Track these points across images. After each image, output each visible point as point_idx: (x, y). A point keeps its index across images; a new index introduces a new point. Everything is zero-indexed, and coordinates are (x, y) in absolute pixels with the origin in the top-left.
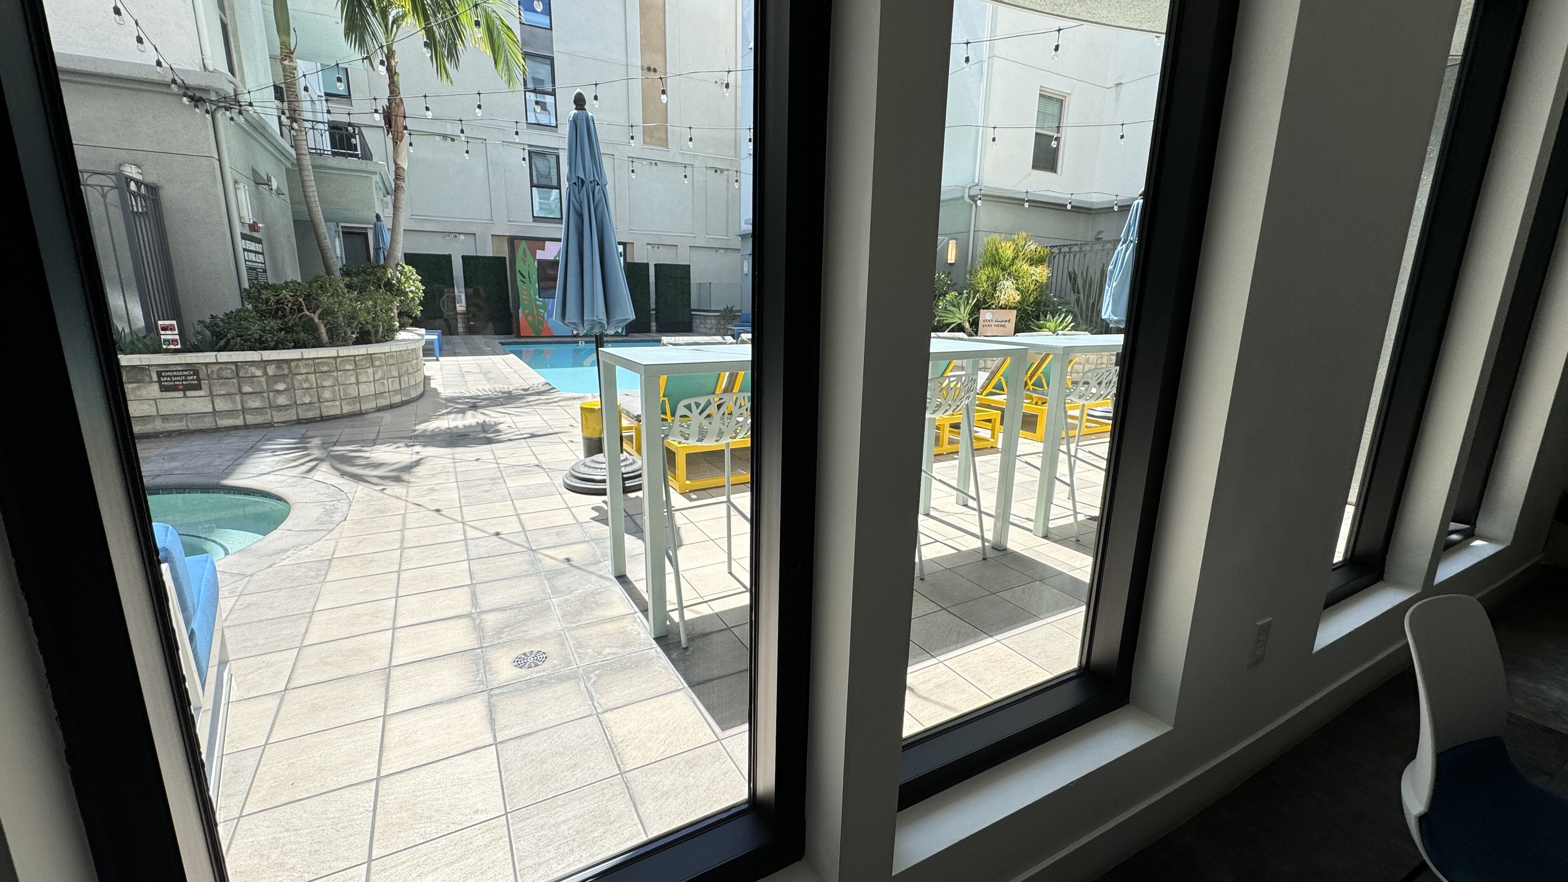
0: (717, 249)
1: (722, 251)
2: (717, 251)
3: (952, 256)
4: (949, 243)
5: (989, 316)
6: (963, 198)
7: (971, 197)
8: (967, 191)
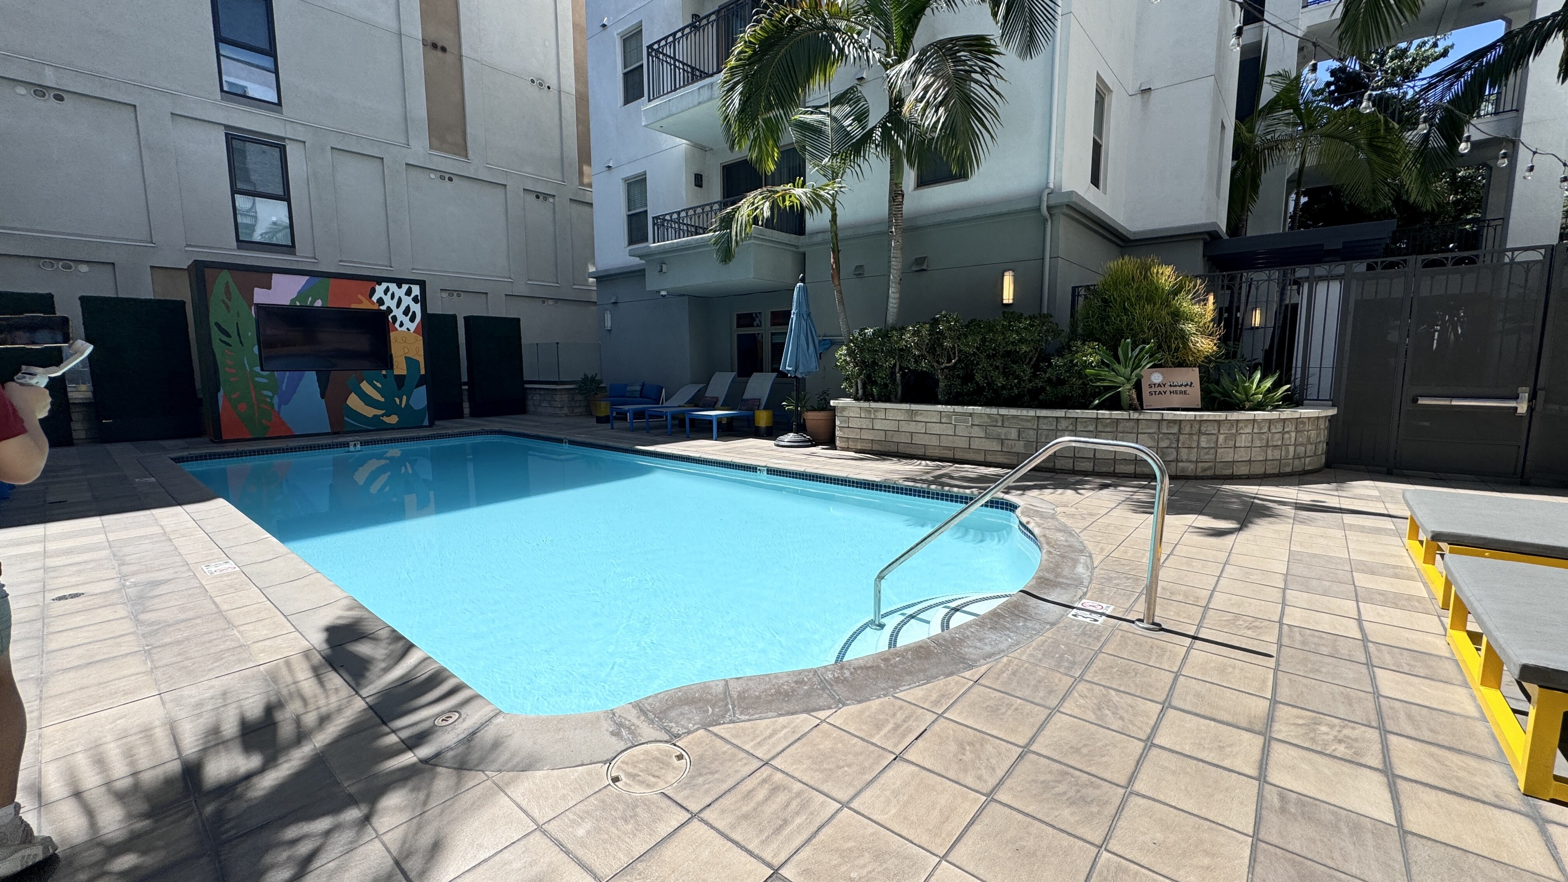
0: (544, 300)
1: (551, 302)
2: (543, 302)
3: (1008, 296)
4: (1003, 276)
5: (1157, 377)
6: (1038, 209)
7: (1049, 208)
8: (1045, 198)
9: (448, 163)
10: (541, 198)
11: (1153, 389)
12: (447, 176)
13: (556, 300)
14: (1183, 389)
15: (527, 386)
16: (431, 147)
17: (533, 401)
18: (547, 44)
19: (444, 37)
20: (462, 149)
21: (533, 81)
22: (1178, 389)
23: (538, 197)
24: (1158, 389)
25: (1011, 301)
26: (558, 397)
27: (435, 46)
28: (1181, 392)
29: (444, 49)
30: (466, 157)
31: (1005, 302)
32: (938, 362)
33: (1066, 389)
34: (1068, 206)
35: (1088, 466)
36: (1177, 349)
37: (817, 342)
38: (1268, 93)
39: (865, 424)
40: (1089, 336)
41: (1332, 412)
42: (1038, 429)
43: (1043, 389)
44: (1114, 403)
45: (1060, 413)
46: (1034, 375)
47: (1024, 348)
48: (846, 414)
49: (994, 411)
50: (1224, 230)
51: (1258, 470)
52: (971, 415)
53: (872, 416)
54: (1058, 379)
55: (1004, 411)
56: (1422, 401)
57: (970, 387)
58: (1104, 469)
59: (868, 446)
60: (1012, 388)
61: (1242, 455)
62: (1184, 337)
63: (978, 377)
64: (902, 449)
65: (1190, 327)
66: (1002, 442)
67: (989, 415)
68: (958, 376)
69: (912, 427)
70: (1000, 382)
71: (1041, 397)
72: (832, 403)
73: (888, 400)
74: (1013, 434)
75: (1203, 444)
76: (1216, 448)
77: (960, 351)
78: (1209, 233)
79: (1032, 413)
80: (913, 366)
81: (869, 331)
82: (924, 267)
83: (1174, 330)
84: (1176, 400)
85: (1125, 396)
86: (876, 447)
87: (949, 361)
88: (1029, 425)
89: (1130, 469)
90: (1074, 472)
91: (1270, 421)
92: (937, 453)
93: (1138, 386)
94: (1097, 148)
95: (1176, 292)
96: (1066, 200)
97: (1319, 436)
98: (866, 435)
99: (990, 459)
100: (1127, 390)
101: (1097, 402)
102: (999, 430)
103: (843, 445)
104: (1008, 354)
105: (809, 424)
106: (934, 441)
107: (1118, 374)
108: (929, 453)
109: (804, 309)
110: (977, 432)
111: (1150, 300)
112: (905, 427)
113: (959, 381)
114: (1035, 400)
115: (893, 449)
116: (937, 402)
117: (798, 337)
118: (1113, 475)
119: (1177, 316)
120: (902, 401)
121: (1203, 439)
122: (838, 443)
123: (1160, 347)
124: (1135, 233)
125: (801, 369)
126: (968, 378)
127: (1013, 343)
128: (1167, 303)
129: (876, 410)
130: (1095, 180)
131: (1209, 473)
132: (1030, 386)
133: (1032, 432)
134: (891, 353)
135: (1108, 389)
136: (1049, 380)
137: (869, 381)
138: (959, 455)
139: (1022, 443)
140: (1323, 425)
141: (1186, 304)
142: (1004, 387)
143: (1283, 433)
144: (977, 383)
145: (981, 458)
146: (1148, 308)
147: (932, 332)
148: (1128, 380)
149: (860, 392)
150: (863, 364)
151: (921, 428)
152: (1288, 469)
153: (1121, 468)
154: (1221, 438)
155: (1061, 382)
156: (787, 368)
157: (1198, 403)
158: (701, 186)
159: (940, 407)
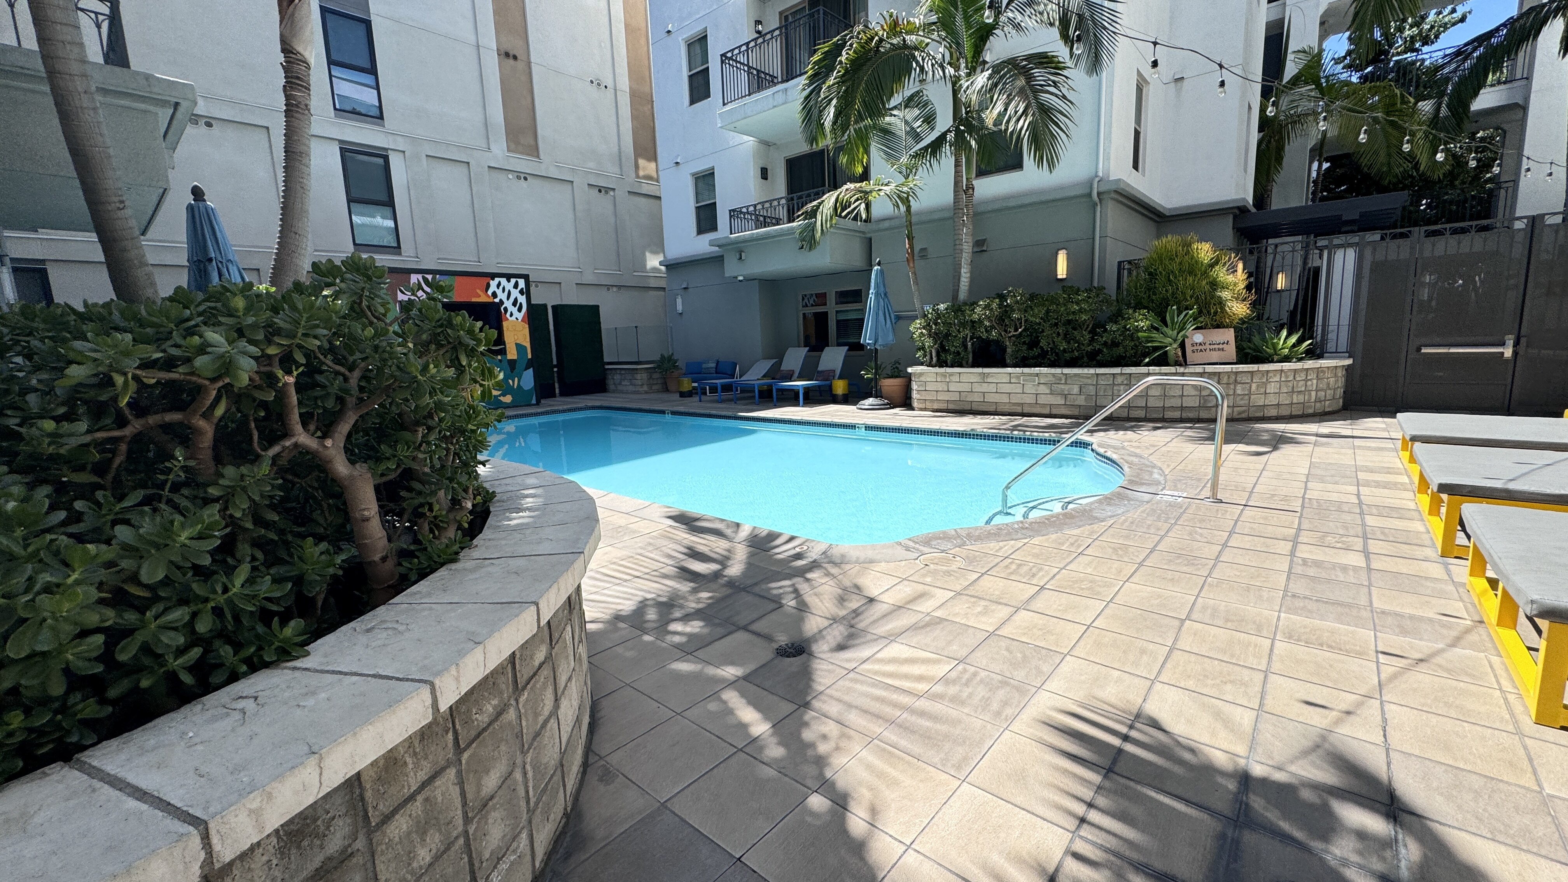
0: (609, 287)
2: (608, 289)
3: (1062, 270)
4: (1057, 254)
5: (1198, 337)
6: (1090, 195)
7: (1099, 194)
8: (1095, 185)
9: (523, 164)
10: (603, 192)
11: (1195, 348)
12: (522, 176)
13: (620, 287)
14: (1221, 346)
15: (607, 367)
16: (509, 150)
17: (612, 381)
18: (603, 45)
19: (514, 45)
20: (534, 151)
21: (592, 82)
22: (1216, 346)
23: (600, 191)
24: (1200, 348)
25: (1065, 276)
26: (638, 376)
27: (507, 55)
28: (1219, 349)
29: (515, 58)
30: (538, 157)
31: (1059, 277)
32: (1006, 331)
33: (1120, 350)
34: (1116, 191)
35: (1141, 414)
36: (1216, 313)
37: (893, 317)
38: (1291, 69)
39: (941, 387)
40: (1138, 306)
41: (1349, 362)
42: (1097, 384)
43: (1100, 351)
44: (1162, 361)
45: (1117, 370)
46: (1092, 340)
47: (1084, 317)
48: (922, 379)
49: (1058, 371)
50: (1251, 203)
51: (1285, 412)
52: (1037, 375)
53: (948, 380)
54: (1113, 342)
55: (1066, 371)
56: (1424, 350)
57: (1036, 351)
58: (1155, 416)
59: (944, 406)
60: (1073, 351)
61: (1272, 400)
62: (1221, 303)
63: (1043, 343)
64: (975, 407)
65: (1225, 294)
66: (1065, 396)
67: (1053, 375)
68: (1024, 343)
69: (985, 388)
70: (1063, 346)
71: (1098, 358)
72: (910, 370)
73: (961, 366)
74: (1076, 390)
75: (1239, 392)
76: (1250, 394)
77: (1026, 321)
78: (1238, 208)
79: (1092, 371)
80: (984, 336)
81: (942, 307)
82: (985, 248)
83: (1213, 297)
84: (1215, 356)
85: (1171, 354)
86: (951, 407)
87: (1016, 330)
88: (1089, 381)
89: (1177, 414)
90: (1129, 419)
91: (1295, 371)
92: (1007, 409)
93: (1182, 346)
94: (1137, 134)
95: (1212, 266)
96: (1114, 187)
97: (1337, 383)
98: (941, 397)
99: (1054, 412)
100: (1173, 349)
101: (1147, 360)
102: (1062, 387)
103: (921, 406)
104: (1069, 322)
105: (885, 390)
106: (1005, 399)
107: (1165, 335)
108: (1000, 409)
109: (882, 289)
110: (1044, 389)
111: (1191, 272)
112: (977, 388)
113: (1025, 347)
114: (1093, 360)
115: (968, 407)
116: (1005, 366)
117: (877, 314)
118: (1163, 420)
119: (1214, 285)
120: (973, 366)
121: (1239, 387)
122: (915, 404)
123: (1200, 312)
124: (1170, 209)
125: (880, 342)
126: (1034, 344)
127: (1073, 313)
128: (1205, 274)
129: (951, 374)
130: (1136, 166)
131: (1244, 416)
132: (1089, 349)
133: (1091, 387)
134: (963, 325)
135: (1156, 349)
136: (1105, 344)
137: (942, 350)
138: (1027, 410)
139: (1083, 397)
140: (1340, 373)
141: (1221, 274)
142: (1064, 351)
143: (1306, 380)
144: (1042, 348)
145: (1046, 411)
146: (1190, 279)
147: (1000, 306)
148: (1175, 340)
149: (935, 359)
150: (935, 336)
151: (992, 388)
152: (1311, 411)
153: (1169, 414)
154: (1254, 386)
155: (1115, 344)
156: (868, 341)
157: (1233, 356)
158: (766, 179)
159: (1009, 370)
